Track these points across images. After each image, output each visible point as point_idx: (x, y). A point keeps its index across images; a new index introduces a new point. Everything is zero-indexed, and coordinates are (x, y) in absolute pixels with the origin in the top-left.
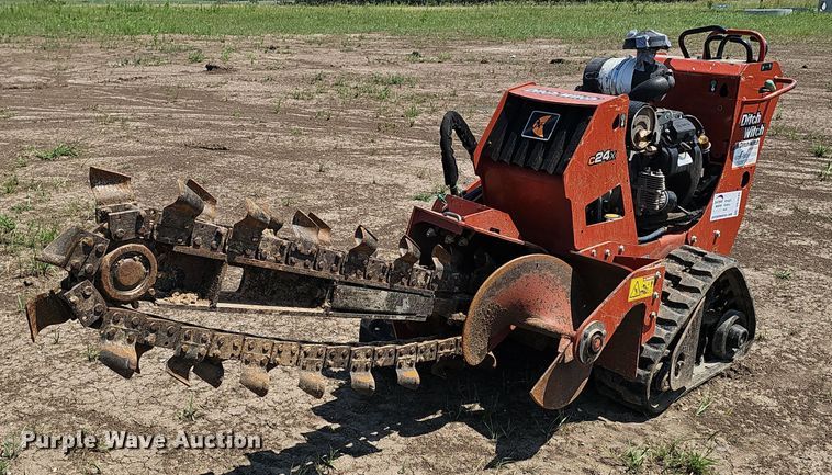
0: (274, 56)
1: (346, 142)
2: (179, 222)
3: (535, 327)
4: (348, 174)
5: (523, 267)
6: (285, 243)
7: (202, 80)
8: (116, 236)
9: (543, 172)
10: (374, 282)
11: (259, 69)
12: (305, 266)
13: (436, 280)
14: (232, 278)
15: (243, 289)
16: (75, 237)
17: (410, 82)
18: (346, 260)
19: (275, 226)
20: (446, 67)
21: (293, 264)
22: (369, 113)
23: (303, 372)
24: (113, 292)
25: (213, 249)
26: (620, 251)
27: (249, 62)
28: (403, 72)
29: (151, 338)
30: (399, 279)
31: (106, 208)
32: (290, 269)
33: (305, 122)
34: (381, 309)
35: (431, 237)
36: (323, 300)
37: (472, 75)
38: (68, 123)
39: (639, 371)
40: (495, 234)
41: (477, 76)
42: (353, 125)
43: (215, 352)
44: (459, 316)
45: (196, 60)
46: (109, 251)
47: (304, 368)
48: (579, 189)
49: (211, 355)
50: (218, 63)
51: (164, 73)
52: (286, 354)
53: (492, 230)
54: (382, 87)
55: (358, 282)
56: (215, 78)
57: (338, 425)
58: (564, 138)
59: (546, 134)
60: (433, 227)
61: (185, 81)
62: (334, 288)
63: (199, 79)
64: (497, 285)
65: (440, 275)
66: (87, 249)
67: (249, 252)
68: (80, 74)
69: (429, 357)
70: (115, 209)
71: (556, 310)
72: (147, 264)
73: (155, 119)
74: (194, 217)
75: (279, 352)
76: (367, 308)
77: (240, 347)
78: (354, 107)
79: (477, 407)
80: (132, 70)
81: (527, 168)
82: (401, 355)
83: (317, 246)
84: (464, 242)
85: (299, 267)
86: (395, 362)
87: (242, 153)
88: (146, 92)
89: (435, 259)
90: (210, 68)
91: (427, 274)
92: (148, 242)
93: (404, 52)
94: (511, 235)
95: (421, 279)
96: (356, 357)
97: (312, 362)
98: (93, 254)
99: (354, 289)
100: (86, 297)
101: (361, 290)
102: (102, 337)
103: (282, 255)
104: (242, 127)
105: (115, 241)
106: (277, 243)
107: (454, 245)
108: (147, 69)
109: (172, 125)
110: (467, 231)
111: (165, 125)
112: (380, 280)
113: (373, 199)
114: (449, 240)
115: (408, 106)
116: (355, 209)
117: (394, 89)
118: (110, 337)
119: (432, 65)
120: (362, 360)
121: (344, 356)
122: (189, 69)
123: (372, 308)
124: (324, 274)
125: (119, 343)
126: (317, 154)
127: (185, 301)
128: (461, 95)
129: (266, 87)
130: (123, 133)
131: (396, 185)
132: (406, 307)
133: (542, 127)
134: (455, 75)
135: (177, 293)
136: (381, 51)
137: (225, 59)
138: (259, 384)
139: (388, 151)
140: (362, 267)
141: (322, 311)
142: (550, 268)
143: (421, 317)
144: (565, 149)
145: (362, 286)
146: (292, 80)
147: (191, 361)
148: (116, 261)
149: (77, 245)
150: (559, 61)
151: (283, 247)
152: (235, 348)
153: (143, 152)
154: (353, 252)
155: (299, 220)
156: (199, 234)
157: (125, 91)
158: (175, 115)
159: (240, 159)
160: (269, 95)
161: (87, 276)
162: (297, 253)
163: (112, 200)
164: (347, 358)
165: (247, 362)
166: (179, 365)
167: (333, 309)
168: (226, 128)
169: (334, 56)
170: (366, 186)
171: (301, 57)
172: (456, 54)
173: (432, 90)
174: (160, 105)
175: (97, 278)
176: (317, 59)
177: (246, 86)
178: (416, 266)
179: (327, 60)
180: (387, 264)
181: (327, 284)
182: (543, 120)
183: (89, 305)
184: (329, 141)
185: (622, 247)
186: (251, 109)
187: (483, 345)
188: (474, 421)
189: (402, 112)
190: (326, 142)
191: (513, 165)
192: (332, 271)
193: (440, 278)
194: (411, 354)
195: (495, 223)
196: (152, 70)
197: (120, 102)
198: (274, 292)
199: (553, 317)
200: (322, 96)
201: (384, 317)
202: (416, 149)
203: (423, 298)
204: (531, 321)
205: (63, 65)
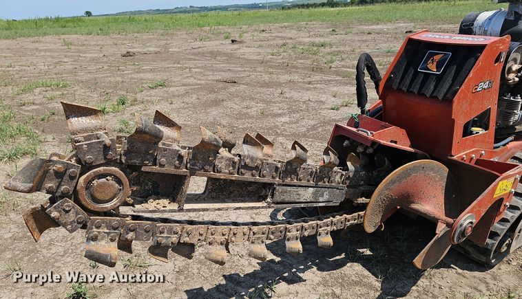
0: (264, 34)
1: (296, 77)
2: (143, 148)
3: (417, 211)
4: (296, 95)
5: (414, 169)
6: (237, 159)
7: (229, 47)
8: (85, 162)
9: (433, 97)
10: (304, 183)
11: (256, 41)
12: (253, 175)
13: (348, 178)
14: (197, 184)
15: (207, 192)
16: (41, 167)
17: (331, 45)
18: (283, 169)
19: (229, 146)
20: (349, 37)
21: (243, 174)
22: (309, 62)
23: (252, 246)
24: (93, 206)
25: (176, 167)
26: (481, 155)
27: (252, 38)
28: (327, 40)
29: (130, 235)
30: (322, 179)
31: (79, 137)
32: (241, 178)
33: (275, 67)
34: (309, 200)
35: (347, 147)
36: (266, 197)
37: (363, 41)
38: (165, 70)
39: (488, 240)
40: (394, 144)
41: (366, 41)
42: (300, 68)
43: (185, 239)
44: (362, 200)
45: (227, 38)
46: (81, 175)
47: (252, 243)
48: (462, 112)
49: (182, 242)
50: (237, 39)
51: (212, 45)
52: (240, 235)
53: (392, 141)
54: (316, 48)
55: (292, 183)
56: (235, 46)
57: (279, 259)
58: (453, 72)
59: (438, 68)
60: (348, 139)
61: (221, 48)
62: (274, 189)
63: (228, 47)
64: (393, 182)
65: (351, 175)
66: (59, 175)
67: (207, 167)
68: (175, 46)
69: (340, 226)
70: (87, 138)
71: (433, 199)
72: (119, 182)
73: (205, 68)
74: (157, 143)
75: (234, 234)
76: (298, 200)
77: (205, 235)
78: (301, 59)
79: (369, 253)
80: (198, 44)
81: (421, 94)
82: (321, 228)
83: (261, 160)
84: (370, 150)
85: (247, 176)
86: (317, 232)
87: (244, 84)
88: (203, 54)
89: (349, 164)
90: (233, 41)
91: (342, 175)
92: (119, 164)
93: (328, 30)
94: (405, 145)
95: (338, 178)
96: (289, 232)
97: (259, 238)
98: (66, 178)
99: (289, 189)
100: (67, 212)
101: (294, 189)
102: (88, 239)
103: (234, 168)
104: (245, 71)
105: (86, 167)
106: (230, 159)
107: (364, 153)
108: (204, 43)
109: (212, 70)
110: (374, 143)
111: (209, 70)
112: (308, 181)
113: (308, 110)
114: (360, 149)
115: (329, 57)
116: (298, 115)
117: (322, 49)
118: (94, 239)
119: (342, 36)
120: (294, 233)
121: (281, 232)
122: (223, 42)
123: (302, 200)
124: (267, 180)
125: (103, 243)
126: (280, 84)
127: (158, 206)
128: (357, 51)
129: (259, 50)
130: (189, 75)
131: (322, 102)
132: (326, 197)
133: (435, 63)
134: (354, 41)
135: (151, 200)
136: (316, 30)
137: (240, 36)
138: (219, 258)
139: (317, 82)
140: (295, 172)
141: (265, 204)
142: (432, 169)
143: (336, 202)
144: (454, 80)
145: (295, 186)
146: (271, 45)
147: (167, 247)
148: (90, 182)
149: (47, 172)
150: (410, 32)
151: (234, 163)
152: (201, 235)
153: (197, 84)
154: (289, 163)
155: (247, 140)
156: (164, 156)
157: (194, 54)
158: (214, 65)
159: (242, 87)
160: (259, 54)
161: (64, 195)
162: (246, 167)
163: (85, 130)
164: (283, 233)
165: (210, 244)
166: (158, 250)
167: (273, 203)
168: (237, 71)
169: (292, 34)
170: (304, 102)
171: (276, 34)
172: (355, 30)
173: (342, 49)
174: (208, 60)
175: (75, 196)
176: (284, 35)
177: (249, 50)
178: (336, 169)
179: (289, 36)
180: (314, 170)
181: (270, 186)
182: (437, 58)
183: (72, 217)
184: (287, 77)
185: (483, 152)
186: (250, 61)
187: (378, 220)
188: (366, 262)
189: (325, 61)
190: (285, 78)
191: (409, 92)
192: (273, 177)
193: (351, 176)
194: (328, 226)
195: (394, 137)
196: (207, 44)
197: (190, 59)
198: (231, 192)
199: (432, 205)
200: (285, 54)
201: (310, 205)
202: (332, 81)
203: (338, 191)
204: (415, 206)
205: (169, 42)
